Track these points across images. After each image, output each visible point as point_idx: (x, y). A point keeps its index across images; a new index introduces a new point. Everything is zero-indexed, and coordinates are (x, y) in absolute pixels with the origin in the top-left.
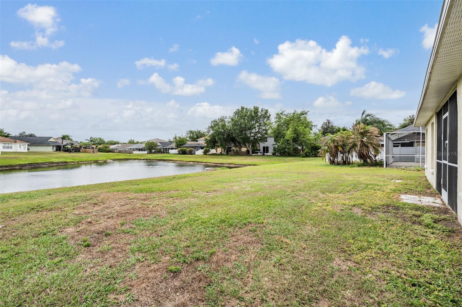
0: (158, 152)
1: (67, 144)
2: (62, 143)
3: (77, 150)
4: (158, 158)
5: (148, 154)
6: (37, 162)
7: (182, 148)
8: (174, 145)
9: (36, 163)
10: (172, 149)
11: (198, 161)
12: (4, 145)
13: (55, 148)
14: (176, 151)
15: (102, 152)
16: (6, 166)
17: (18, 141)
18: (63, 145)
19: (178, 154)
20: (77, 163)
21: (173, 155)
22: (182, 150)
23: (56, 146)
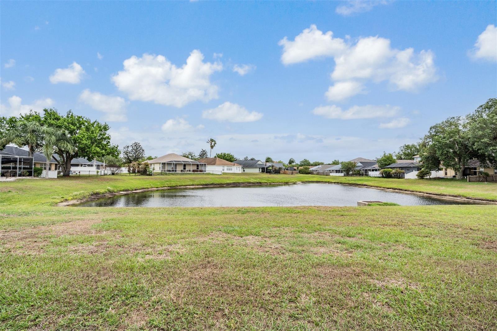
0: (355, 174)
1: (270, 166)
2: (266, 165)
3: (277, 171)
4: (351, 182)
5: (344, 176)
6: (239, 182)
7: (386, 169)
8: (376, 166)
9: (238, 183)
10: (373, 170)
11: (401, 188)
12: (227, 168)
13: (261, 170)
14: (377, 174)
15: (302, 173)
17: (236, 164)
18: (267, 167)
19: (380, 177)
20: (269, 184)
21: (374, 179)
22: (386, 172)
23: (262, 168)
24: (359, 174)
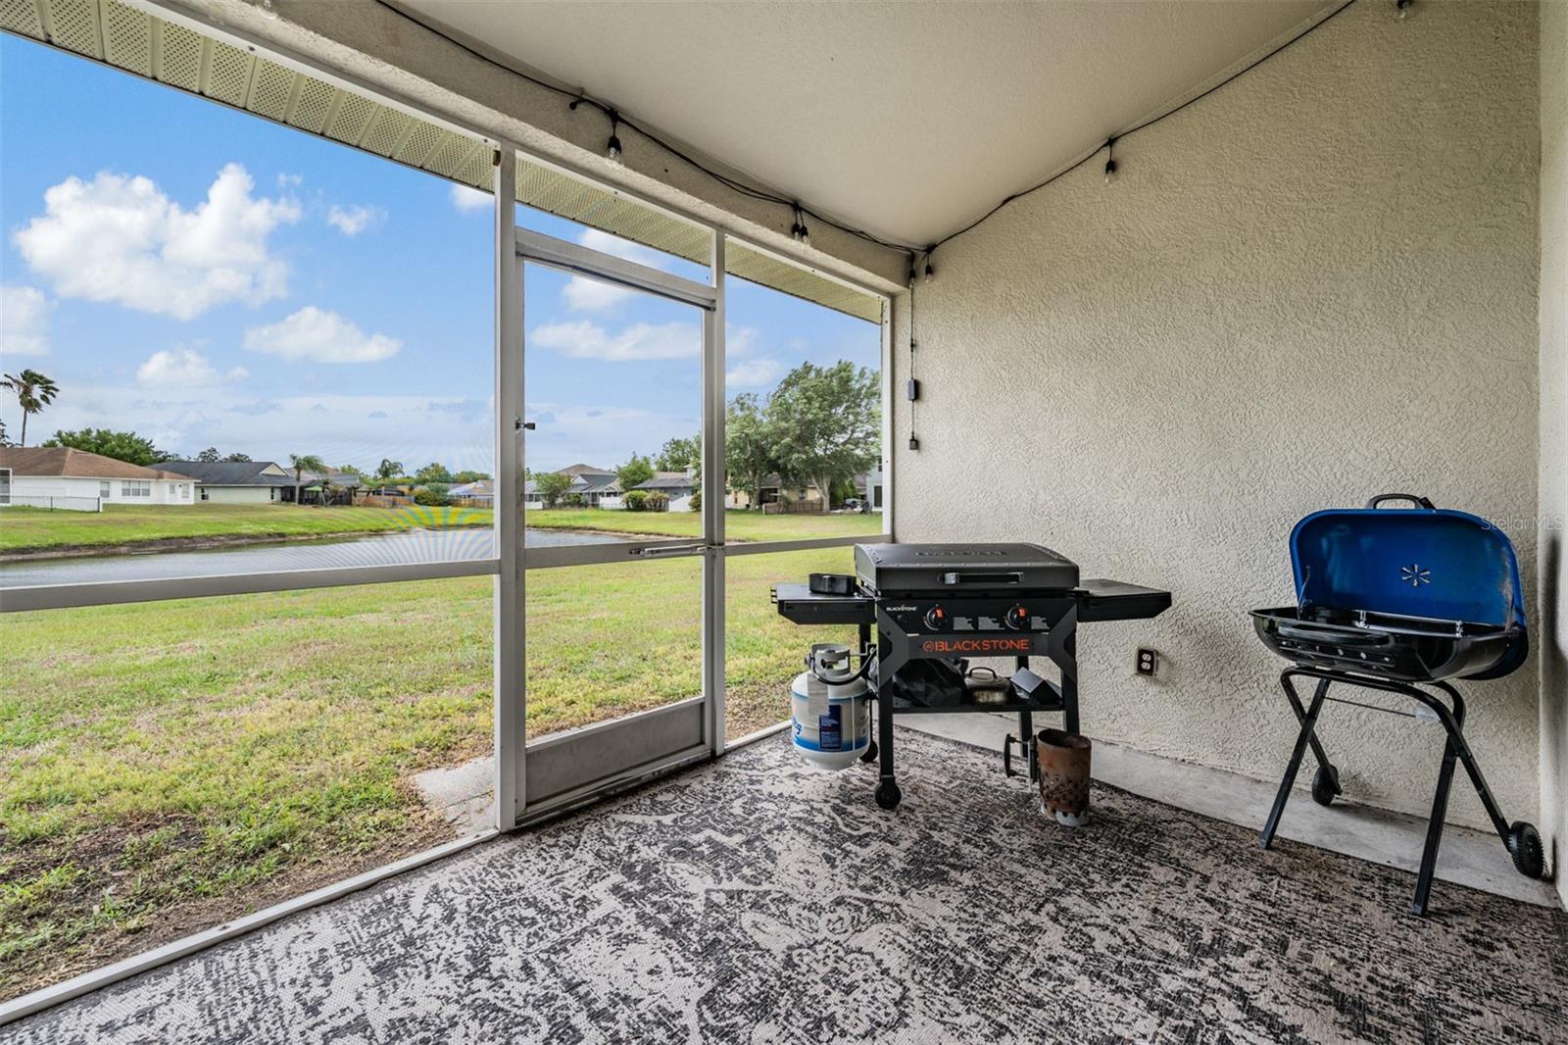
0: (570, 504)
1: (313, 483)
2: (298, 479)
3: (343, 499)
4: (559, 524)
5: (544, 509)
6: (190, 534)
7: (634, 493)
8: (616, 485)
9: (186, 538)
10: (609, 494)
11: (660, 531)
12: (126, 486)
13: (278, 495)
14: (617, 502)
15: (426, 504)
16: (91, 546)
17: (166, 473)
18: (301, 484)
19: (622, 510)
20: (315, 537)
21: (609, 514)
22: (634, 499)
23: (282, 488)
24: (578, 503)
